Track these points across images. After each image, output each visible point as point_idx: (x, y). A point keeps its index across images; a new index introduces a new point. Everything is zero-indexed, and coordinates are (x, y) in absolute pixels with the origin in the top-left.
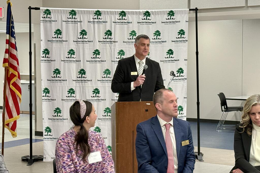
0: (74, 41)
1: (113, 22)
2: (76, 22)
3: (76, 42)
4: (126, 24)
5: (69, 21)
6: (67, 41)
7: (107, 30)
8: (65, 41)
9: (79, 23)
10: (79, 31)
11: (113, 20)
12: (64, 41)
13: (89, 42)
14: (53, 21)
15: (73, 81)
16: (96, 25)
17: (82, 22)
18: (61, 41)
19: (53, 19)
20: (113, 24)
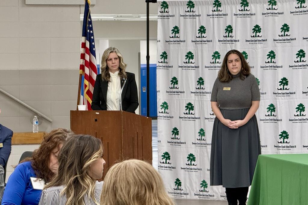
0: (192, 41)
1: (235, 15)
2: (194, 16)
3: (195, 43)
4: (248, 16)
5: (187, 16)
6: (185, 42)
7: (228, 25)
8: (183, 41)
9: (197, 17)
10: (198, 28)
11: (234, 12)
12: (181, 41)
13: (208, 41)
14: (171, 16)
15: (192, 93)
16: (216, 19)
17: (200, 16)
18: (179, 41)
19: (170, 14)
20: (234, 17)
